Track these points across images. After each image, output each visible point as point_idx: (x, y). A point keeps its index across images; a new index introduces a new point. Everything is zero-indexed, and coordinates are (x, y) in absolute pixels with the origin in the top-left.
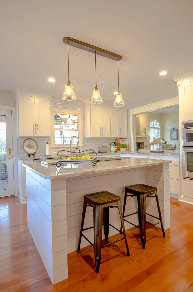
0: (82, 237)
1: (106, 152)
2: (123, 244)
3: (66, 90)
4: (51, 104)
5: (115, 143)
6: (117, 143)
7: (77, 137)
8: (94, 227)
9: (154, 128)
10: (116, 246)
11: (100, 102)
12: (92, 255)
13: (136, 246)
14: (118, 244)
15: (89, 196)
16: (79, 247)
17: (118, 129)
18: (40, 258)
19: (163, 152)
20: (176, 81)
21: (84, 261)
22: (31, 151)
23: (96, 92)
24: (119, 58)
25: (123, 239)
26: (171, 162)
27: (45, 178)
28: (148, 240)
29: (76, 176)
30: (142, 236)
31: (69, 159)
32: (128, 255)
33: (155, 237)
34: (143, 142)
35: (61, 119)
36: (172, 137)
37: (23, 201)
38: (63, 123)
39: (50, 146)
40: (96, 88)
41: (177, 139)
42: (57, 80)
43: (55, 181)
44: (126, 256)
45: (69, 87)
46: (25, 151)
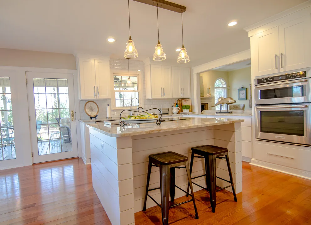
0: (148, 197)
1: (168, 114)
2: (191, 206)
3: (128, 47)
4: (110, 65)
5: (177, 104)
6: (180, 104)
7: (138, 98)
8: (161, 188)
9: (219, 87)
10: (184, 208)
11: (163, 58)
12: (159, 215)
13: (205, 209)
14: (185, 206)
15: (154, 156)
16: (145, 207)
17: (180, 89)
18: (107, 216)
19: (232, 112)
20: (248, 32)
21: (151, 221)
22: (93, 114)
23: (159, 47)
24: (183, 10)
25: (191, 200)
26: (243, 121)
27: (112, 136)
28: (218, 204)
29: (142, 134)
30: (212, 199)
31: (132, 119)
32: (197, 217)
33: (226, 200)
34: (207, 104)
35: (120, 81)
36: (240, 97)
37: (87, 162)
38: (123, 85)
39: (111, 108)
40: (159, 43)
41: (246, 99)
42: (116, 40)
43: (121, 138)
44: (195, 218)
45: (130, 43)
46: (87, 114)
